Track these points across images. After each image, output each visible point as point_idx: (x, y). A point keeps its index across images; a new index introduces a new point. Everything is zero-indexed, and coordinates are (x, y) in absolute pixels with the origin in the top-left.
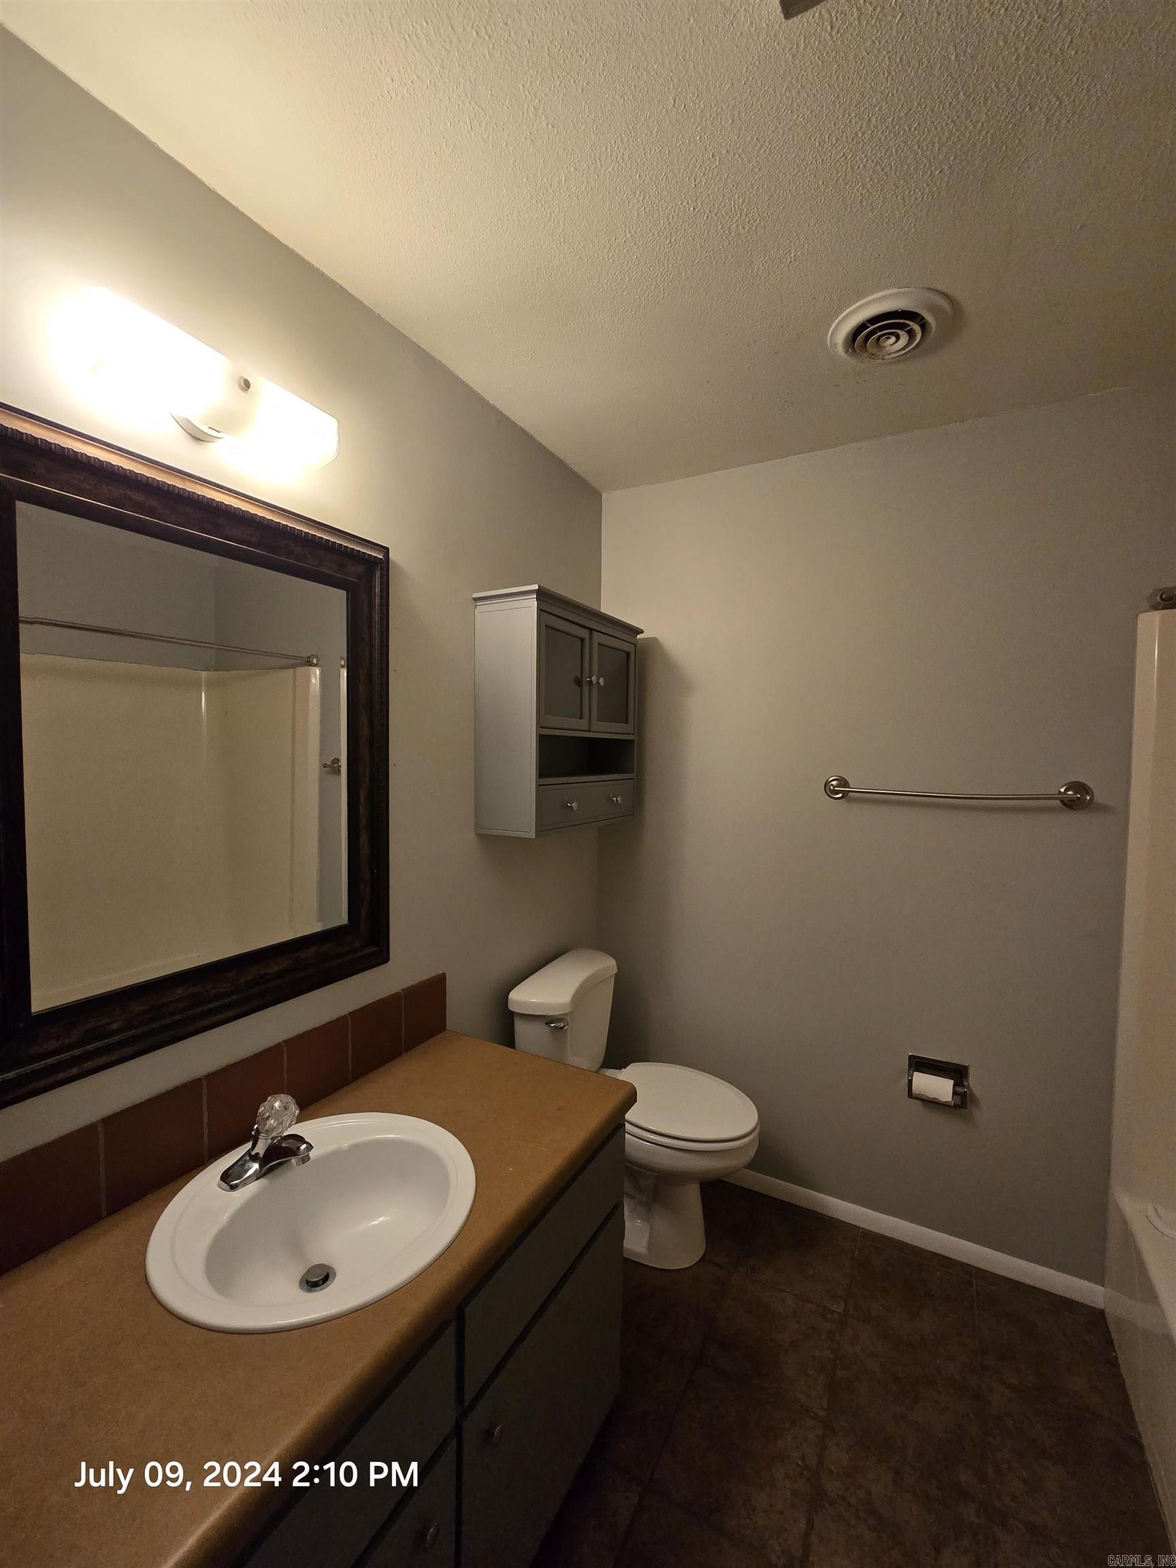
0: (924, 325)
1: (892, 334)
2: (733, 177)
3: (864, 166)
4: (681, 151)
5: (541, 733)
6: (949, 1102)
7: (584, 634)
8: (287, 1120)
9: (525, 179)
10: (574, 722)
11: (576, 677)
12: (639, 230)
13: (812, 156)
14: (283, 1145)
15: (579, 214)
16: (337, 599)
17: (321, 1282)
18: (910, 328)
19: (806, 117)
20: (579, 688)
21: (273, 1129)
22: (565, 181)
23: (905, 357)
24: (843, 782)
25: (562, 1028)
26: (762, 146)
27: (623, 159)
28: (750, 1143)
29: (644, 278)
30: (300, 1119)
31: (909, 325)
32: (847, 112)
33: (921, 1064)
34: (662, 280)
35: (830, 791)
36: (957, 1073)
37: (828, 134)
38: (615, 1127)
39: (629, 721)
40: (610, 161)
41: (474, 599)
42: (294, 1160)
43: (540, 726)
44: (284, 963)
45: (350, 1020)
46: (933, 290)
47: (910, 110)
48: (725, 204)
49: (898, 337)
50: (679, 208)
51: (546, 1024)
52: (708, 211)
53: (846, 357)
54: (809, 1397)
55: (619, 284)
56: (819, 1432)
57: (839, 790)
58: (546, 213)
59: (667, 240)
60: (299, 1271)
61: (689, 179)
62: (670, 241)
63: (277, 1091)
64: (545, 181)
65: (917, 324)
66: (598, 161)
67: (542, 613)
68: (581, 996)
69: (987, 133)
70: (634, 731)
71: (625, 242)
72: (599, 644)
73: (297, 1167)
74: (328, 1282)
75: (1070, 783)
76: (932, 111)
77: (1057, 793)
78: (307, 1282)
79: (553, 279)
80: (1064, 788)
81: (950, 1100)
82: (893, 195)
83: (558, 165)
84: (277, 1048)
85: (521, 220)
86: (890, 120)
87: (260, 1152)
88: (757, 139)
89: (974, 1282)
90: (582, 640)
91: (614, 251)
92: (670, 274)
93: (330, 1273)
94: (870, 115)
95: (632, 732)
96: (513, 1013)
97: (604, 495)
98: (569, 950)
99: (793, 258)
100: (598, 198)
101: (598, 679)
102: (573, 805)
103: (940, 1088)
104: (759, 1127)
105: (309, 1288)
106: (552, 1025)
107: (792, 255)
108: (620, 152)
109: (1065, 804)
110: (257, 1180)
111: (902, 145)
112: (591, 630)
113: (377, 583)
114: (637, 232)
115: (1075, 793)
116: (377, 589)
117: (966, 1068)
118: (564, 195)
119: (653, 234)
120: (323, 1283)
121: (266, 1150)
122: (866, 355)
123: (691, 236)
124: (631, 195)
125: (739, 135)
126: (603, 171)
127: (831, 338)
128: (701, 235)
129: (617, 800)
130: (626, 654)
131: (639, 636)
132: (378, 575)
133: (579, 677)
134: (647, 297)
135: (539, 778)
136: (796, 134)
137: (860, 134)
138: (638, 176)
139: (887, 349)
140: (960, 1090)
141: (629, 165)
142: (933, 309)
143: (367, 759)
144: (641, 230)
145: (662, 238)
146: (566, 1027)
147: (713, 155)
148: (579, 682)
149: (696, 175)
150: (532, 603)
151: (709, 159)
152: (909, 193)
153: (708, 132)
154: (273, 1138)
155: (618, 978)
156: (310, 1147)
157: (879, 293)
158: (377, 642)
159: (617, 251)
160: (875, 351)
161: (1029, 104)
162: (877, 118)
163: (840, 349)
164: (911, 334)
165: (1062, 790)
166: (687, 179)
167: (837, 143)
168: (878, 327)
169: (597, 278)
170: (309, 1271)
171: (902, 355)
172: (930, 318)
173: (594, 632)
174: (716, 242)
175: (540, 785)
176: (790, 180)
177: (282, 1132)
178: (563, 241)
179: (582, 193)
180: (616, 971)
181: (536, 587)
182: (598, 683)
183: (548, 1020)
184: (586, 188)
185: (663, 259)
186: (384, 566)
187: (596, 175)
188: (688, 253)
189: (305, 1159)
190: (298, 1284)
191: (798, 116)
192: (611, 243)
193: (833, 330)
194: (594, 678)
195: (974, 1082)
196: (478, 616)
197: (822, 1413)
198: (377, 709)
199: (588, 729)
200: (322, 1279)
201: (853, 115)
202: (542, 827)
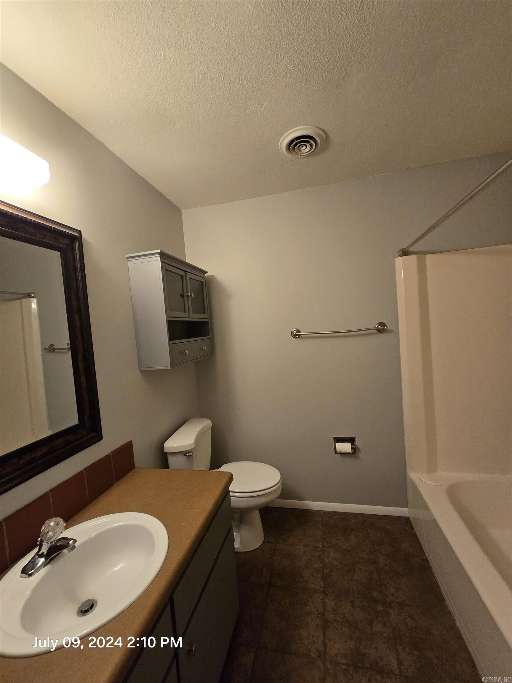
0: (316, 142)
1: (304, 145)
2: (240, 67)
3: (294, 71)
4: (218, 50)
5: (168, 320)
6: (350, 452)
7: (182, 273)
8: (59, 530)
9: (143, 51)
10: (182, 314)
11: (181, 294)
12: (199, 85)
13: (274, 62)
14: (58, 544)
15: (170, 73)
16: (56, 256)
17: (89, 609)
18: (310, 143)
19: (271, 44)
20: (183, 299)
21: (51, 537)
22: (163, 56)
23: (310, 155)
24: (298, 331)
25: (191, 455)
26: (253, 54)
27: (191, 49)
28: (279, 487)
29: (201, 108)
30: (66, 528)
31: (310, 142)
32: (288, 45)
33: (338, 440)
34: (209, 110)
35: (294, 336)
36: (351, 440)
37: (280, 54)
38: (226, 493)
39: (205, 313)
40: (185, 49)
41: (127, 257)
42: (65, 551)
43: (167, 316)
44: (45, 449)
45: (85, 472)
46: (320, 128)
47: (312, 49)
48: (237, 79)
49: (306, 147)
50: (217, 77)
51: (184, 455)
52: (230, 81)
53: (287, 153)
54: (315, 584)
55: (189, 110)
56: (321, 597)
57: (297, 334)
58: (154, 70)
59: (211, 92)
60: (76, 607)
61: (222, 64)
62: (213, 92)
63: (50, 517)
64: (153, 53)
65: (313, 141)
66: (180, 48)
67: (163, 263)
68: (198, 440)
69: (339, 64)
70: (208, 317)
71: (192, 90)
72: (190, 278)
73: (69, 553)
74: (94, 607)
75: (379, 323)
76: (320, 52)
77: (375, 327)
78: (82, 612)
79: (157, 104)
80: (377, 325)
81: (351, 451)
82: (304, 85)
83: (160, 47)
84: (46, 495)
85: (141, 71)
86: (304, 52)
87: (44, 552)
88: (251, 51)
89: (366, 519)
90: (182, 276)
91: (187, 94)
92: (213, 108)
93: (94, 603)
94: (297, 48)
95: (207, 317)
96: (166, 453)
97: (182, 211)
98: (188, 421)
99: (265, 108)
100: (179, 66)
101: (191, 294)
102: (186, 352)
103: (346, 447)
104: (281, 480)
105: (83, 614)
106: (187, 455)
107: (265, 106)
108: (190, 46)
109: (378, 331)
110: (44, 567)
111: (308, 64)
112: (185, 271)
113: (77, 248)
114: (198, 86)
115: (381, 326)
116: (77, 251)
117: (354, 438)
118: (162, 62)
119: (205, 88)
120: (91, 609)
121: (48, 549)
122: (294, 153)
123: (222, 91)
124: (195, 67)
125: (243, 47)
126: (182, 53)
127: (280, 144)
128: (227, 91)
129: (204, 348)
130: (201, 283)
131: (206, 275)
132: (77, 244)
133: (182, 293)
134: (202, 118)
135: (170, 340)
136: (267, 51)
137: (293, 56)
138: (198, 59)
139: (302, 151)
140: (353, 447)
141: (194, 53)
142: (319, 136)
143: (80, 338)
144: (200, 85)
145: (209, 90)
146: (193, 454)
147: (232, 55)
148: (182, 296)
149: (225, 63)
150: (158, 259)
151: (230, 56)
152: (311, 85)
153: (230, 43)
154: (52, 542)
155: (213, 428)
156: (75, 541)
157: (300, 127)
158: (80, 278)
159: (188, 94)
160: (297, 151)
161: (354, 56)
162: (299, 50)
163: (284, 149)
164: (311, 145)
165: (377, 326)
166: (221, 64)
167: (283, 58)
168: (300, 141)
169: (179, 106)
170: (82, 605)
171: (308, 154)
172: (318, 139)
173: (187, 272)
174: (233, 96)
175: (170, 344)
176: (264, 72)
177: (57, 538)
178: (162, 85)
179: (172, 63)
180: (212, 425)
181: (159, 251)
182: (191, 296)
183: (184, 453)
184: (173, 61)
185: (209, 101)
186: (80, 239)
187: (178, 55)
188: (221, 99)
189: (73, 548)
190: (77, 615)
191: (268, 43)
192: (185, 89)
193: (281, 142)
194: (189, 294)
195: (358, 443)
196: (130, 266)
197: (321, 589)
198: (83, 312)
199: (188, 317)
200: (90, 607)
201: (290, 47)
202: (173, 364)
